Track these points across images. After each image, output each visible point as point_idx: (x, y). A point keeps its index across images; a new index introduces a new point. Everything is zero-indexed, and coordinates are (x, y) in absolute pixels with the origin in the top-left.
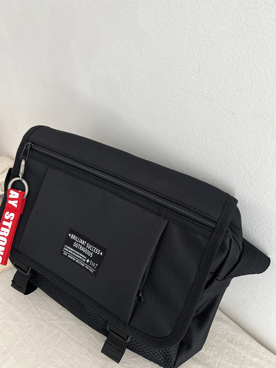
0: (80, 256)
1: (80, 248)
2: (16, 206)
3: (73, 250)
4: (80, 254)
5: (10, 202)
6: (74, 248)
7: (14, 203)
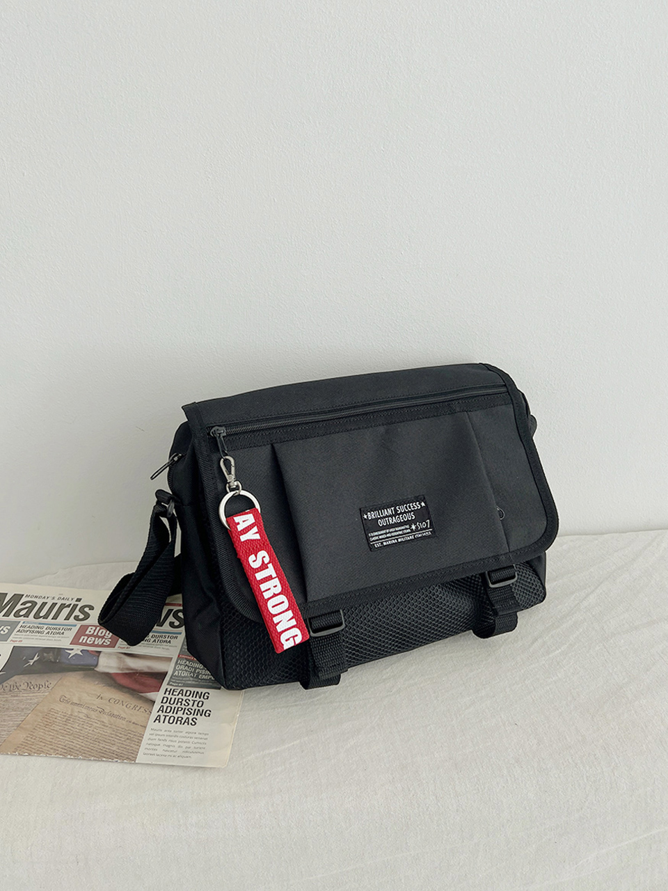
0: (397, 531)
1: (391, 521)
2: (257, 537)
3: (384, 532)
4: (397, 529)
5: (243, 538)
6: (383, 528)
7: (253, 535)
